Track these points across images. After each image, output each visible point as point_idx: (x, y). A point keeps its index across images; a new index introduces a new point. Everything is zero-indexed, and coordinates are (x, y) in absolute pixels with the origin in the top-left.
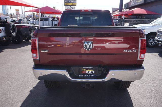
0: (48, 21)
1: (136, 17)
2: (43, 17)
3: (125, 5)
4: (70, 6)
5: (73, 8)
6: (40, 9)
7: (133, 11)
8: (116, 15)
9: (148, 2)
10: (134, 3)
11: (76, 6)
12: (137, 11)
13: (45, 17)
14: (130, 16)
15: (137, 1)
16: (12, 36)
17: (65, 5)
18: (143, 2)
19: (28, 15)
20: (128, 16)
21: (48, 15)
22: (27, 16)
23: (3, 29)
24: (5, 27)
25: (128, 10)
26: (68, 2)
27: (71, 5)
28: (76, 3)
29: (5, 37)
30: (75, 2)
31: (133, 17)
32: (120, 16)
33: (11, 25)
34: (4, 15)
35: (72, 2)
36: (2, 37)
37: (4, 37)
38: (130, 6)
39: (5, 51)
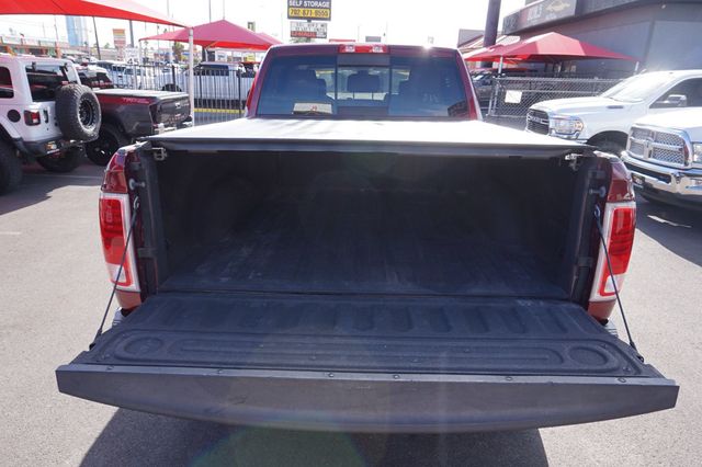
0: (227, 74)
1: (543, 65)
2: (210, 60)
3: (507, 20)
4: (309, 19)
5: (319, 26)
6: (192, 32)
7: (534, 43)
8: (473, 59)
9: (592, 11)
10: (538, 13)
11: (329, 19)
12: (549, 43)
13: (217, 61)
14: (525, 61)
15: (550, 8)
16: (85, 136)
17: (289, 17)
18: (572, 12)
19: (159, 49)
20: (517, 62)
21: (229, 53)
22: (156, 55)
23: (45, 112)
24: (54, 102)
25: (517, 39)
26: (302, 6)
27: (313, 15)
28: (330, 9)
29: (57, 141)
30: (327, 4)
31: (533, 65)
32: (487, 62)
33: (79, 97)
34: (72, 48)
35: (316, 4)
36: (45, 143)
37: (51, 140)
38: (526, 26)
39: (56, 194)
